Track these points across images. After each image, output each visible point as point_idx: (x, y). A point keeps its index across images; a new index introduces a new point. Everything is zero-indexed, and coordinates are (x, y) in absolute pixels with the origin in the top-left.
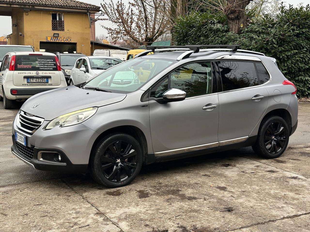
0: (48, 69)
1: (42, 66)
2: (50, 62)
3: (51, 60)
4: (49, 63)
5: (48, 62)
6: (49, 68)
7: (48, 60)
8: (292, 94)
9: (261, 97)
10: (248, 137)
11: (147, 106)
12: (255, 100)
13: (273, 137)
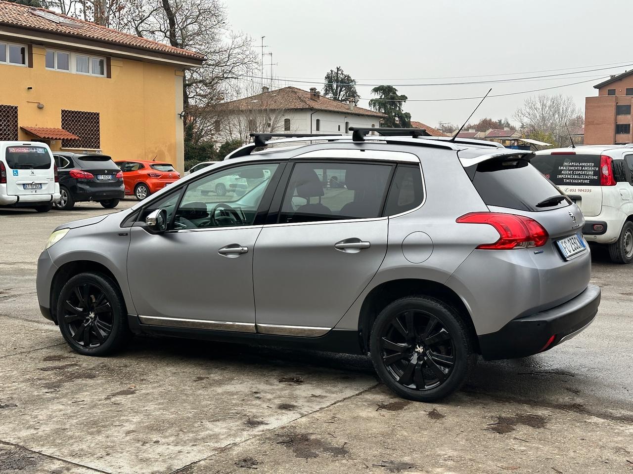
0: (580, 181)
1: (569, 177)
2: (586, 168)
3: (588, 164)
4: (584, 170)
5: (582, 168)
6: (582, 179)
7: (583, 164)
8: (476, 249)
9: (360, 243)
10: (330, 329)
11: (127, 234)
12: (345, 250)
13: (420, 349)
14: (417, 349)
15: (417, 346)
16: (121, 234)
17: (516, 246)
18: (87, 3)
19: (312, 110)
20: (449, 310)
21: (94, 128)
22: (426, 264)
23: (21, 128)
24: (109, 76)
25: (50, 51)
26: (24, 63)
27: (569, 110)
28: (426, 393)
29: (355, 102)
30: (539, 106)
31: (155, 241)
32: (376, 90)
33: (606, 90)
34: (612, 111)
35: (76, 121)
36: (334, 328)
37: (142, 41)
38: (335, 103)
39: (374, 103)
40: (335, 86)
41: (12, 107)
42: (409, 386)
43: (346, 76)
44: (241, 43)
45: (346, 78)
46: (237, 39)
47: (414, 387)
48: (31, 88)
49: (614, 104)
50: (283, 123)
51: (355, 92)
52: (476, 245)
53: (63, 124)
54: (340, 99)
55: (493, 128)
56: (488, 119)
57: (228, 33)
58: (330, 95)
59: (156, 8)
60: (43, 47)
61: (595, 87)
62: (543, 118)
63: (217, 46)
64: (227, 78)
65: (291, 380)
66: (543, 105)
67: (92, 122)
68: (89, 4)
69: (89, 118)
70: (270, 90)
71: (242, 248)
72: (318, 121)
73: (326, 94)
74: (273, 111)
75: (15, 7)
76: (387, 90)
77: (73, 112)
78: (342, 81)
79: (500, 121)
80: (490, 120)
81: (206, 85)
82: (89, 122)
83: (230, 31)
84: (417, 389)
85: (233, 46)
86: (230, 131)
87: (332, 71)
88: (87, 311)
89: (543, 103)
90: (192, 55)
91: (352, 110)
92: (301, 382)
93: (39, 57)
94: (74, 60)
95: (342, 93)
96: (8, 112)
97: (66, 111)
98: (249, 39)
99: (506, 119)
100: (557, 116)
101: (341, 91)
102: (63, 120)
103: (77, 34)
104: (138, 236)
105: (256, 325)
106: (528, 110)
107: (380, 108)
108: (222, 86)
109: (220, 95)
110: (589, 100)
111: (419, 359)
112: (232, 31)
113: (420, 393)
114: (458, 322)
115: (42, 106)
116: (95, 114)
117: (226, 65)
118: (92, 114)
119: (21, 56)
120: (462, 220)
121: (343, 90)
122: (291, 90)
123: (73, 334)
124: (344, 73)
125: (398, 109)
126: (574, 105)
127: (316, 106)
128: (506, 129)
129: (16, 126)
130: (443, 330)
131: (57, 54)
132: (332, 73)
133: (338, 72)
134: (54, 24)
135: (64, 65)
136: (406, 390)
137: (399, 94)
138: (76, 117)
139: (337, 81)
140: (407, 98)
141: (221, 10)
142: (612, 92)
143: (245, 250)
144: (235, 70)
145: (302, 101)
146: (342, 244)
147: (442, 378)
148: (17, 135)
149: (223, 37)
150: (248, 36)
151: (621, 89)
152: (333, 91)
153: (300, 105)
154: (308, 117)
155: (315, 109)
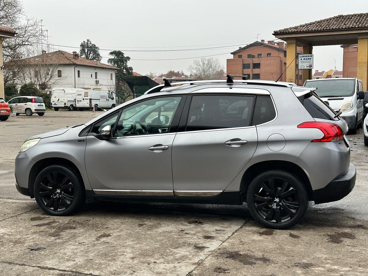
8: (311, 142)
9: (241, 141)
10: (222, 191)
11: (84, 141)
12: (231, 146)
13: (277, 200)
14: (275, 199)
15: (275, 198)
16: (80, 141)
17: (331, 140)
19: (75, 65)
20: (296, 177)
22: (282, 152)
27: (217, 66)
28: (282, 224)
29: (99, 60)
30: (201, 63)
31: (103, 144)
32: (111, 53)
33: (237, 55)
34: (240, 67)
36: (224, 190)
38: (88, 61)
39: (111, 61)
40: (86, 50)
42: (272, 221)
44: (33, 24)
45: (93, 46)
46: (30, 21)
47: (275, 221)
49: (242, 63)
50: (57, 72)
51: (98, 55)
52: (311, 140)
54: (90, 58)
55: (175, 76)
56: (172, 71)
57: (24, 17)
58: (84, 56)
61: (232, 53)
62: (204, 71)
63: (16, 25)
64: (25, 45)
65: (196, 222)
66: (204, 63)
70: (47, 52)
71: (164, 147)
72: (79, 71)
73: (82, 55)
74: (51, 65)
76: (118, 53)
78: (91, 47)
79: (179, 72)
80: (174, 71)
81: (11, 49)
83: (26, 16)
84: (277, 222)
85: (28, 25)
86: (24, 77)
88: (55, 188)
89: (203, 62)
90: (8, 30)
92: (202, 223)
95: (91, 55)
99: (182, 71)
100: (211, 69)
101: (90, 53)
104: (91, 141)
105: (174, 191)
106: (195, 66)
107: (114, 64)
108: (22, 50)
109: (18, 56)
110: (228, 61)
111: (277, 205)
113: (278, 225)
117: (23, 37)
120: (301, 126)
121: (91, 53)
122: (60, 53)
123: (46, 204)
124: (91, 43)
125: (125, 65)
126: (219, 63)
127: (77, 62)
128: (182, 76)
130: (291, 188)
132: (84, 43)
133: (88, 42)
136: (270, 223)
137: (125, 56)
139: (88, 47)
140: (130, 58)
141: (18, 3)
142: (240, 56)
143: (167, 148)
144: (30, 40)
145: (68, 59)
146: (229, 142)
147: (292, 215)
149: (21, 20)
150: (37, 19)
151: (245, 55)
152: (85, 54)
153: (67, 62)
154: (72, 69)
155: (77, 64)
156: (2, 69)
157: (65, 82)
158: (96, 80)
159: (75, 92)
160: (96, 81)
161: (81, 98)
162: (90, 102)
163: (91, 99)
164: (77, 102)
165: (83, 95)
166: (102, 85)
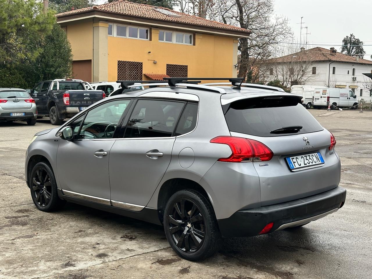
8: (218, 160)
9: (159, 153)
10: (144, 207)
11: (58, 140)
12: (151, 157)
14: (188, 225)
15: (188, 223)
16: (55, 140)
17: (242, 160)
18: (195, 3)
19: (330, 61)
21: (184, 74)
22: (190, 169)
23: (144, 74)
24: (194, 44)
25: (162, 31)
26: (147, 38)
28: (191, 254)
29: (362, 56)
31: (70, 145)
35: (174, 70)
36: (146, 206)
37: (215, 23)
38: (348, 57)
40: (349, 46)
41: (140, 63)
42: (182, 249)
43: (356, 40)
44: (281, 22)
45: (357, 41)
46: (279, 20)
47: (185, 250)
48: (150, 52)
50: (312, 69)
51: (362, 50)
52: (218, 158)
53: (167, 72)
54: (352, 54)
57: (274, 16)
58: (345, 52)
59: (234, 3)
60: (158, 29)
63: (266, 24)
64: (271, 43)
67: (183, 71)
68: (196, 3)
69: (182, 68)
70: (305, 50)
71: (104, 152)
72: (334, 68)
73: (343, 51)
74: (305, 62)
75: (147, 7)
77: (173, 65)
78: (354, 43)
82: (182, 71)
84: (186, 252)
85: (277, 24)
86: (277, 75)
87: (347, 37)
88: (42, 185)
90: (244, 30)
91: (358, 60)
93: (155, 34)
94: (175, 35)
95: (353, 50)
96: (137, 66)
97: (169, 65)
98: (286, 20)
101: (353, 49)
102: (167, 70)
103: (176, 21)
105: (110, 201)
108: (270, 48)
111: (188, 231)
112: (276, 15)
113: (187, 254)
114: (208, 209)
115: (156, 62)
116: (185, 66)
117: (272, 36)
118: (183, 66)
119: (146, 34)
120: (213, 141)
121: (354, 48)
122: (319, 49)
123: (37, 197)
124: (355, 38)
127: (334, 59)
129: (142, 73)
131: (165, 32)
132: (347, 38)
133: (351, 37)
134: (165, 16)
135: (169, 39)
136: (181, 251)
138: (174, 68)
139: (351, 43)
141: (272, 2)
145: (324, 56)
146: (150, 153)
148: (142, 78)
149: (271, 19)
152: (347, 49)
153: (322, 59)
154: (327, 65)
155: (333, 61)
156: (236, 68)
157: (317, 80)
158: (353, 76)
159: (314, 90)
160: (353, 78)
161: (319, 96)
162: (328, 100)
163: (328, 98)
164: (314, 100)
165: (321, 93)
166: (360, 82)
